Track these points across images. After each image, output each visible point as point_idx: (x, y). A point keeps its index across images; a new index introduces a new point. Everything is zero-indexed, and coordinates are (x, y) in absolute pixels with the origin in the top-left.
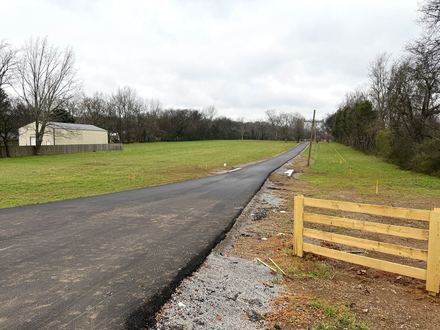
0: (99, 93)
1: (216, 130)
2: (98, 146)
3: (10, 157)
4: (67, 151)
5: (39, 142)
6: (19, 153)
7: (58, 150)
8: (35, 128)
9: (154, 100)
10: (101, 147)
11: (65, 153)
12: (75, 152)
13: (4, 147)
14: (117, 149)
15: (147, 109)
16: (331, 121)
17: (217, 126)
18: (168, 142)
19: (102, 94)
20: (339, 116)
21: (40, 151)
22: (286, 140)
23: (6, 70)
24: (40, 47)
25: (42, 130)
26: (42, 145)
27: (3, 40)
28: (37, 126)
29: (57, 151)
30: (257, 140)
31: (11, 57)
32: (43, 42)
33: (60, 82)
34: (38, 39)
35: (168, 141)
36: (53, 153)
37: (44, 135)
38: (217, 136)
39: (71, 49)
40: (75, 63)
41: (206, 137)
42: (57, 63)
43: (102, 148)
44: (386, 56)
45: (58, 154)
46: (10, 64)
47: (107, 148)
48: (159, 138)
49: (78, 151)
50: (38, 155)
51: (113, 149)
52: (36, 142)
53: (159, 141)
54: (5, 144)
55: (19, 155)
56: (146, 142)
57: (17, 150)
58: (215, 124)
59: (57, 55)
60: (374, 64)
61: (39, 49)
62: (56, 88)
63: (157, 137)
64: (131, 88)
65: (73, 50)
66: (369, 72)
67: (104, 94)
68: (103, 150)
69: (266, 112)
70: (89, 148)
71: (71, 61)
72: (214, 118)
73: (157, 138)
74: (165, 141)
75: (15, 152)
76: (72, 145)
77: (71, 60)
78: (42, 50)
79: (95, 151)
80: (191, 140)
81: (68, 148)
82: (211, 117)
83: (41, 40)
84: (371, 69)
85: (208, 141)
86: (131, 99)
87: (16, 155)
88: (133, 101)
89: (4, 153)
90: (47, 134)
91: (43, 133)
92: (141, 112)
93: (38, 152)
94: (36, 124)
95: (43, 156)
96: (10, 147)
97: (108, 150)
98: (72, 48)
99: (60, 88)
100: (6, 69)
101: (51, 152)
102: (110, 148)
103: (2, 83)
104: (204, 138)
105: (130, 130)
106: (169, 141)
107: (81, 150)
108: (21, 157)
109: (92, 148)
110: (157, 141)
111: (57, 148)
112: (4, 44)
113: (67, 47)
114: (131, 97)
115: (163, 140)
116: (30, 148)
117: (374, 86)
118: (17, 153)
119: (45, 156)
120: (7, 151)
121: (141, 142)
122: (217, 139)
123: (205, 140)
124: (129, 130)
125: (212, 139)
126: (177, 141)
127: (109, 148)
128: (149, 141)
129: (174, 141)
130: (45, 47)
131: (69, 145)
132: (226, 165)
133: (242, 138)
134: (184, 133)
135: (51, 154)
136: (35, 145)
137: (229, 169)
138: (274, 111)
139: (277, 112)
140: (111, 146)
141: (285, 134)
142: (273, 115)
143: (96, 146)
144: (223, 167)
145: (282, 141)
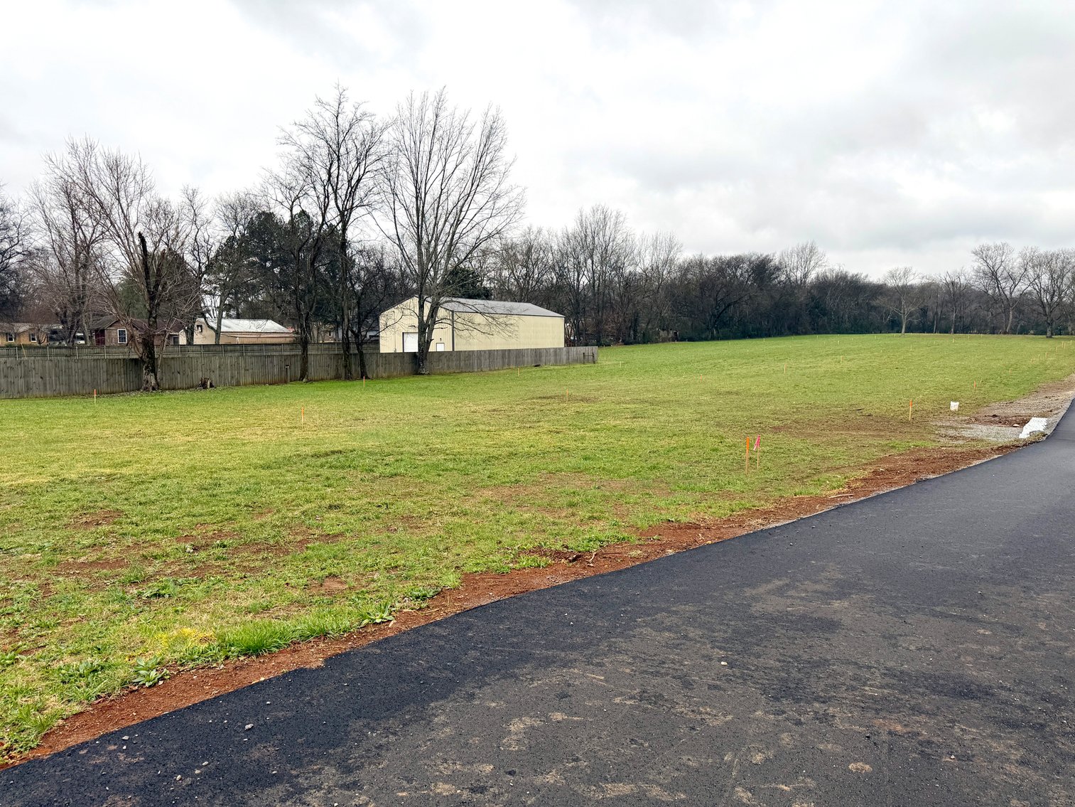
0: (535, 229)
1: (816, 308)
2: (544, 353)
3: (366, 378)
4: (480, 366)
5: (424, 344)
6: (386, 368)
7: (462, 364)
8: (417, 310)
9: (661, 237)
10: (550, 354)
11: (477, 370)
12: (496, 368)
13: (355, 355)
14: (585, 359)
15: (642, 262)
17: (820, 298)
18: (691, 341)
19: (539, 232)
21: (427, 363)
22: (1049, 334)
23: (363, 175)
24: (430, 115)
25: (432, 316)
26: (430, 350)
27: (356, 105)
28: (421, 307)
29: (460, 364)
31: (373, 144)
32: (435, 104)
33: (470, 198)
34: (425, 97)
35: (691, 339)
36: (452, 371)
37: (436, 326)
38: (820, 324)
39: (495, 113)
40: (504, 147)
42: (464, 152)
43: (552, 358)
45: (462, 372)
46: (371, 158)
47: (564, 357)
48: (668, 331)
49: (503, 365)
50: (422, 374)
51: (576, 361)
52: (419, 344)
53: (669, 341)
54: (358, 349)
55: (384, 375)
56: (639, 343)
57: (380, 362)
58: (815, 292)
59: (465, 132)
61: (426, 120)
62: (463, 214)
63: (663, 330)
64: (609, 211)
65: (500, 116)
67: (545, 232)
68: (556, 363)
69: (976, 253)
70: (526, 359)
71: (494, 144)
72: (812, 276)
73: (663, 334)
74: (683, 339)
75: (378, 366)
76: (490, 351)
77: (496, 142)
78: (432, 123)
79: (538, 366)
80: (751, 337)
81: (482, 358)
82: (805, 276)
83: (431, 99)
86: (607, 238)
87: (380, 375)
88: (611, 244)
89: (355, 369)
90: (441, 325)
91: (434, 323)
92: (628, 269)
93: (422, 368)
94: (419, 302)
95: (433, 377)
96: (368, 356)
97: (565, 361)
98: (498, 110)
99: (470, 214)
100: (362, 172)
101: (449, 367)
102: (570, 357)
103: (354, 205)
104: (783, 330)
105: (602, 314)
106: (693, 341)
107: (509, 365)
108: (389, 378)
109: (531, 357)
110: (664, 341)
111: (460, 359)
112: (358, 115)
113: (486, 111)
114: (608, 233)
115: (677, 338)
116: (407, 359)
118: (381, 369)
119: (437, 377)
120: (363, 365)
121: (626, 343)
122: (819, 333)
123: (787, 335)
124: (600, 314)
125: (805, 333)
126: (713, 339)
127: (568, 359)
128: (647, 339)
129: (706, 339)
130: (442, 114)
131: (485, 351)
132: (957, 408)
133: (904, 327)
134: (731, 318)
135: (448, 372)
136: (417, 351)
137: (986, 423)
138: (1001, 249)
139: (1011, 251)
140: (571, 353)
141: (1046, 315)
142: (998, 261)
143: (540, 353)
144: (954, 413)
145: (1034, 336)
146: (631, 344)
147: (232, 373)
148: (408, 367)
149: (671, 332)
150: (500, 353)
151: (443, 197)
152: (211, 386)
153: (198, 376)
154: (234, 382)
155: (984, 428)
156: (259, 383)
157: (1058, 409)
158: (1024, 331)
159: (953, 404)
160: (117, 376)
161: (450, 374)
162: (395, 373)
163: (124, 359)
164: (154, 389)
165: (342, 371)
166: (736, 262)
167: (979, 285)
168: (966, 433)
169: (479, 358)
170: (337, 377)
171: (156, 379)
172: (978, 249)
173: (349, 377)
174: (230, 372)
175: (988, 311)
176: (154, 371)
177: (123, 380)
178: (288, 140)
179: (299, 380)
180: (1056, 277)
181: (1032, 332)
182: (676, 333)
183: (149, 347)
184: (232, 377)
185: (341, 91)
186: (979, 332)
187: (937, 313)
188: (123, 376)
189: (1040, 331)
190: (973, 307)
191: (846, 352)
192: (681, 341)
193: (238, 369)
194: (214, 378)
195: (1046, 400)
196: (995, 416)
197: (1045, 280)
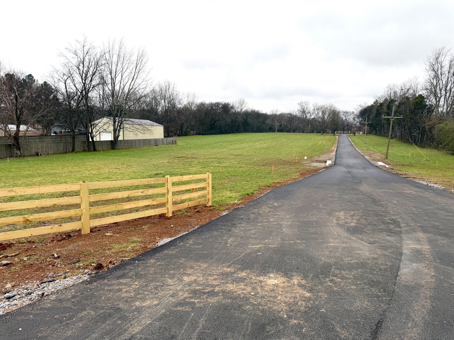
1: (245, 123)
3: (96, 151)
4: (135, 146)
5: (116, 137)
6: (101, 147)
9: (190, 93)
11: (134, 147)
12: (141, 146)
13: (91, 142)
15: (183, 103)
16: (365, 112)
17: (246, 119)
20: (380, 108)
22: (322, 133)
25: (120, 126)
26: (119, 139)
28: (115, 123)
30: (284, 132)
32: (120, 43)
35: (203, 134)
36: (126, 148)
38: (247, 129)
41: (236, 130)
43: (161, 142)
44: (445, 51)
47: (165, 142)
48: (194, 131)
49: (144, 145)
50: (115, 149)
51: (169, 143)
52: (114, 137)
54: (92, 139)
58: (244, 116)
60: (432, 58)
64: (171, 82)
66: (426, 66)
68: (163, 144)
69: (299, 104)
70: (152, 143)
72: (243, 110)
73: (192, 132)
74: (199, 134)
75: (98, 146)
79: (157, 145)
81: (136, 143)
82: (241, 110)
84: (428, 64)
85: (238, 134)
86: (170, 93)
88: (171, 96)
89: (91, 147)
91: (120, 129)
92: (178, 106)
93: (115, 147)
94: (113, 120)
95: (119, 150)
97: (165, 144)
101: (124, 146)
104: (234, 131)
107: (146, 145)
108: (103, 151)
109: (154, 142)
110: (193, 135)
111: (128, 143)
113: (140, 47)
115: (197, 134)
116: (109, 143)
117: (430, 80)
119: (122, 150)
123: (235, 133)
125: (242, 132)
127: (167, 142)
129: (208, 134)
131: (137, 140)
132: (306, 158)
133: (276, 130)
134: (216, 127)
135: (124, 148)
136: (113, 139)
137: (315, 162)
138: (306, 103)
139: (310, 104)
140: (167, 141)
141: (321, 127)
142: (306, 107)
143: (157, 140)
144: (306, 160)
145: (317, 134)
146: (181, 136)
147: (46, 150)
148: (110, 146)
149: (195, 131)
150: (143, 141)
151: (122, 80)
152: (40, 155)
153: (34, 151)
154: (47, 153)
155: (316, 163)
156: (55, 154)
157: (332, 158)
158: (312, 132)
159: (305, 157)
160: (3, 151)
161: (125, 149)
162: (105, 149)
163: (5, 145)
164: (20, 156)
165: (86, 148)
166: (217, 104)
167: (299, 114)
168: (312, 165)
169: (135, 143)
170: (84, 151)
171: (20, 152)
172: (299, 103)
173: (89, 151)
174: (45, 149)
175: (301, 124)
176: (20, 149)
177: (5, 153)
178: (61, 55)
179: (72, 152)
180: (324, 113)
181: (315, 132)
182: (197, 132)
183: (17, 139)
184: (46, 151)
185: (85, 37)
186: (299, 132)
187: (285, 125)
188: (5, 151)
189: (318, 132)
190: (296, 123)
191: (261, 140)
192: (199, 135)
193: (48, 148)
194: (40, 151)
195: (328, 156)
196: (317, 160)
197: (320, 114)
